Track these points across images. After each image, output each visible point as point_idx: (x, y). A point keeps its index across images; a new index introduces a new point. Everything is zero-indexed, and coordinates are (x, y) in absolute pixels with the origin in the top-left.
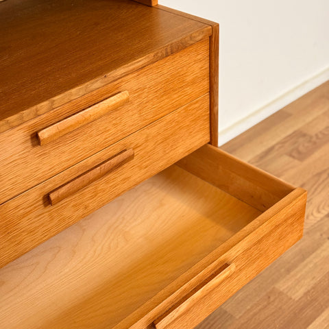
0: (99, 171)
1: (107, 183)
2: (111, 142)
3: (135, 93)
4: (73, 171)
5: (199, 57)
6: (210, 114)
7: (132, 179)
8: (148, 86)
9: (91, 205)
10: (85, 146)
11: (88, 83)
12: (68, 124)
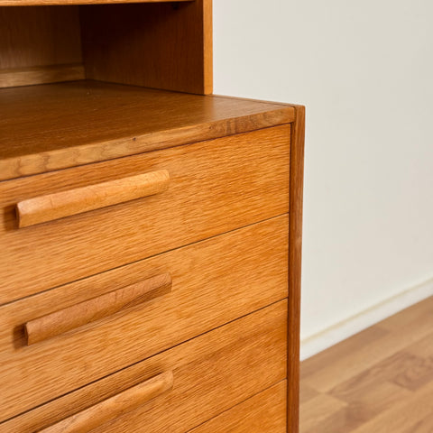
0: (113, 300)
1: (124, 328)
2: (135, 257)
3: (177, 182)
4: (69, 292)
5: (275, 151)
6: (290, 250)
7: (165, 332)
8: (198, 176)
9: (93, 364)
10: (93, 252)
11: (107, 143)
12: (70, 200)
